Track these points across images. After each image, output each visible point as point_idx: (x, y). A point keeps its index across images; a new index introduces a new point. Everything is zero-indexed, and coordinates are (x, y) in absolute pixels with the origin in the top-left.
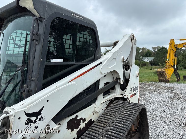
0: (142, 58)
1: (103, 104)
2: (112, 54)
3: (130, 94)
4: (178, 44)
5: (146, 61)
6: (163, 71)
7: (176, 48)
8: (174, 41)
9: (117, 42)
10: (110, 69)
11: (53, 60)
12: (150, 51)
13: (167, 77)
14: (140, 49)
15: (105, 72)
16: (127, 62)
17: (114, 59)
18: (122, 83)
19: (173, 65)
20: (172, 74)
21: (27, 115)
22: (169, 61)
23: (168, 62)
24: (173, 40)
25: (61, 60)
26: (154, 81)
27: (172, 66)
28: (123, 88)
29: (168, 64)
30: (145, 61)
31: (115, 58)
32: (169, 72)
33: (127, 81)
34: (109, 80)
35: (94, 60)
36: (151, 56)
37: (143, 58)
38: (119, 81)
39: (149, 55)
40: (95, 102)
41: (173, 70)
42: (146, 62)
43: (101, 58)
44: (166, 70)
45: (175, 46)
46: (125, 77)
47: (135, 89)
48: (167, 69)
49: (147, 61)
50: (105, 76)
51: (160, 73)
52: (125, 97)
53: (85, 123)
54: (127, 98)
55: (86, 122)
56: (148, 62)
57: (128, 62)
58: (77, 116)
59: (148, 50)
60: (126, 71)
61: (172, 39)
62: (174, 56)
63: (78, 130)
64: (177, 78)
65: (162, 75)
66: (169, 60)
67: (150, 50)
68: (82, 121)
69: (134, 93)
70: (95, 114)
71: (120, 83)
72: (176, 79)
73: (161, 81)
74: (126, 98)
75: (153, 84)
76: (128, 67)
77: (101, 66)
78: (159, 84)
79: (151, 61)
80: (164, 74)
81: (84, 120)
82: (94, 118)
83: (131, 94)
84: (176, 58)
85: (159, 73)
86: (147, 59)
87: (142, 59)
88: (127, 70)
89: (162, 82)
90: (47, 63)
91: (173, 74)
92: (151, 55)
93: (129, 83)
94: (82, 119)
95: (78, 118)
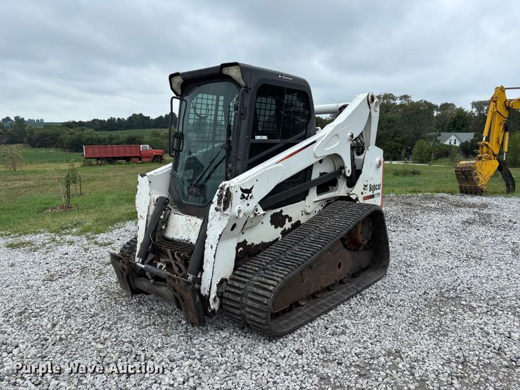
0: (440, 135)
1: (317, 204)
2: (332, 128)
3: (362, 193)
4: (513, 100)
5: (450, 143)
6: (470, 167)
7: (508, 108)
8: (503, 91)
9: (344, 107)
10: (330, 150)
11: (258, 137)
12: (466, 112)
13: (480, 181)
14: (437, 107)
15: (322, 154)
16: (359, 141)
17: (336, 137)
18: (348, 175)
19: (496, 152)
20: (492, 173)
21: (242, 190)
22: (487, 143)
23: (486, 145)
24: (502, 89)
25: (265, 137)
26: (449, 192)
27: (495, 155)
28: (351, 182)
29: (485, 149)
30: (447, 143)
31: (337, 135)
32: (486, 169)
33: (357, 173)
34: (327, 168)
35: (304, 138)
36: (469, 128)
37: (442, 134)
38: (343, 171)
39: (463, 126)
40: (304, 199)
41: (497, 164)
42: (450, 146)
43: (315, 134)
44: (477, 165)
45: (507, 104)
46: (355, 166)
47: (373, 188)
48: (480, 162)
49: (453, 143)
50: (321, 161)
51: (463, 173)
52: (354, 197)
53: (291, 223)
54: (357, 199)
55: (293, 222)
56: (456, 147)
57: (361, 141)
58: (282, 211)
59: (461, 110)
60: (356, 157)
61: (499, 86)
62: (501, 129)
63: (282, 229)
64: (508, 185)
65: (466, 177)
66: (488, 139)
67: (466, 110)
68: (287, 219)
69: (371, 193)
70: (304, 215)
71: (345, 175)
72: (504, 188)
73: (465, 191)
74: (354, 199)
75: (442, 198)
76: (361, 149)
77: (316, 145)
78: (458, 198)
79: (467, 142)
80: (471, 175)
81: (290, 220)
82: (303, 220)
83: (364, 195)
84: (507, 134)
85: (461, 171)
86: (453, 138)
87: (439, 138)
88: (359, 154)
89: (467, 194)
90: (252, 141)
91: (495, 175)
92: (469, 124)
93: (361, 176)
94: (287, 216)
95: (283, 214)
